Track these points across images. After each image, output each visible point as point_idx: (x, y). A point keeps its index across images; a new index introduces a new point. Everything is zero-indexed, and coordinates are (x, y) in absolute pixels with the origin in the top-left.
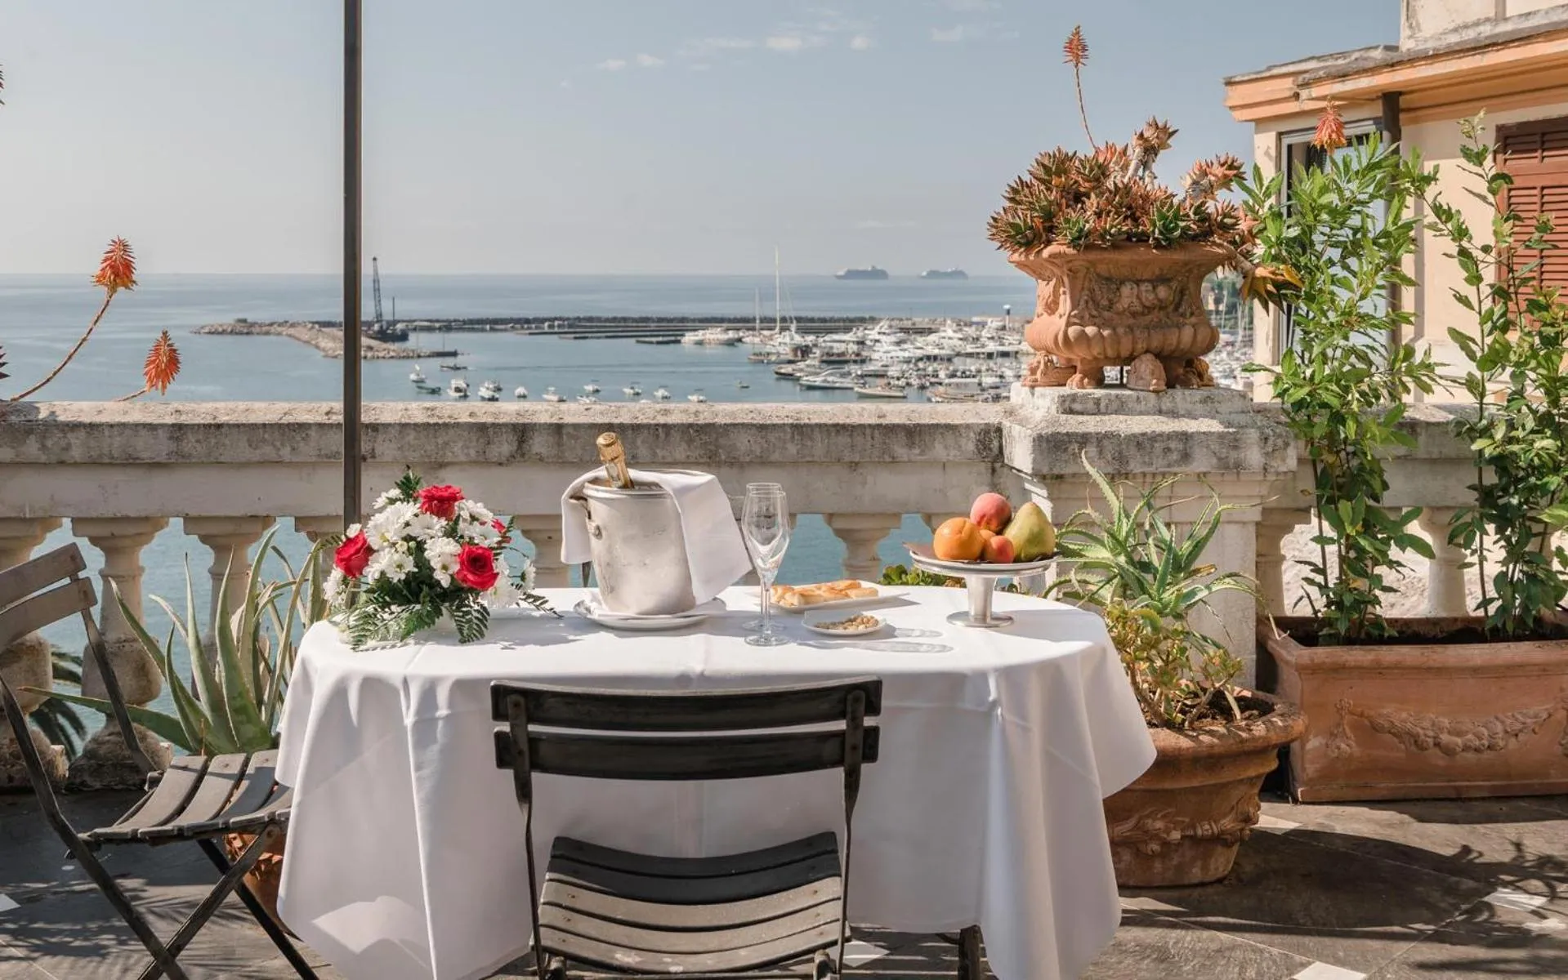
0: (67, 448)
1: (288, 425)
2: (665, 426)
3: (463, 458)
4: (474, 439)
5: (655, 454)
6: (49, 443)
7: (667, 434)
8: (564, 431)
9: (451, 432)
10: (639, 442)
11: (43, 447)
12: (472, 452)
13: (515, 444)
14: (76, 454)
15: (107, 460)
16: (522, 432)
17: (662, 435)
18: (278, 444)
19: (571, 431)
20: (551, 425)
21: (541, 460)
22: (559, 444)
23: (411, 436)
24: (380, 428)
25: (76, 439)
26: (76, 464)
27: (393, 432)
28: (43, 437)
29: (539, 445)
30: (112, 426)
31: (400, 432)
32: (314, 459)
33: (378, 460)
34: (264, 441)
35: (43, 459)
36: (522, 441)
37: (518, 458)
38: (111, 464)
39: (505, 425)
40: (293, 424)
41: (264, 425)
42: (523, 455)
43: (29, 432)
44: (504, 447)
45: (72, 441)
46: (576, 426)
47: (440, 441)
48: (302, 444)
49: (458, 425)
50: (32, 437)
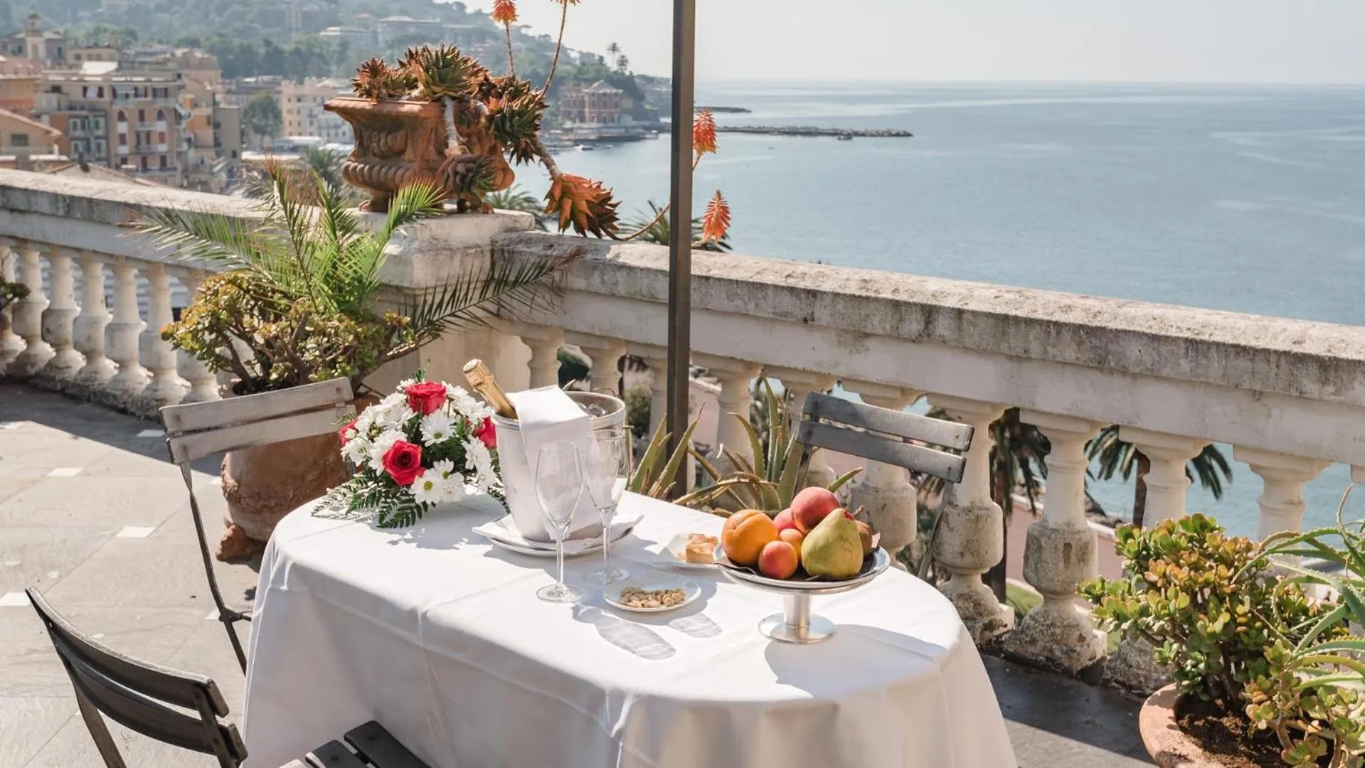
0: (616, 284)
1: (753, 283)
2: (1056, 323)
3: (880, 331)
4: (890, 314)
5: (1046, 352)
6: (606, 278)
7: (1058, 333)
8: (964, 316)
9: (872, 306)
10: (1031, 337)
11: (603, 282)
12: (888, 327)
13: (923, 324)
14: (621, 290)
15: (639, 297)
16: (929, 312)
17: (1053, 332)
18: (746, 298)
19: (970, 316)
20: (953, 309)
21: (944, 342)
22: (960, 329)
23: (840, 306)
24: (818, 294)
25: (621, 276)
26: (622, 297)
27: (828, 300)
28: (602, 274)
29: (943, 327)
30: (642, 269)
31: (833, 301)
32: (771, 316)
33: (816, 323)
34: (737, 295)
35: (603, 290)
36: (928, 322)
37: (925, 338)
38: (640, 300)
39: (915, 304)
40: (757, 283)
41: (737, 281)
42: (929, 335)
43: (595, 268)
44: (914, 325)
45: (621, 280)
46: (974, 313)
47: (863, 313)
48: (762, 301)
49: (877, 300)
50: (597, 272)
